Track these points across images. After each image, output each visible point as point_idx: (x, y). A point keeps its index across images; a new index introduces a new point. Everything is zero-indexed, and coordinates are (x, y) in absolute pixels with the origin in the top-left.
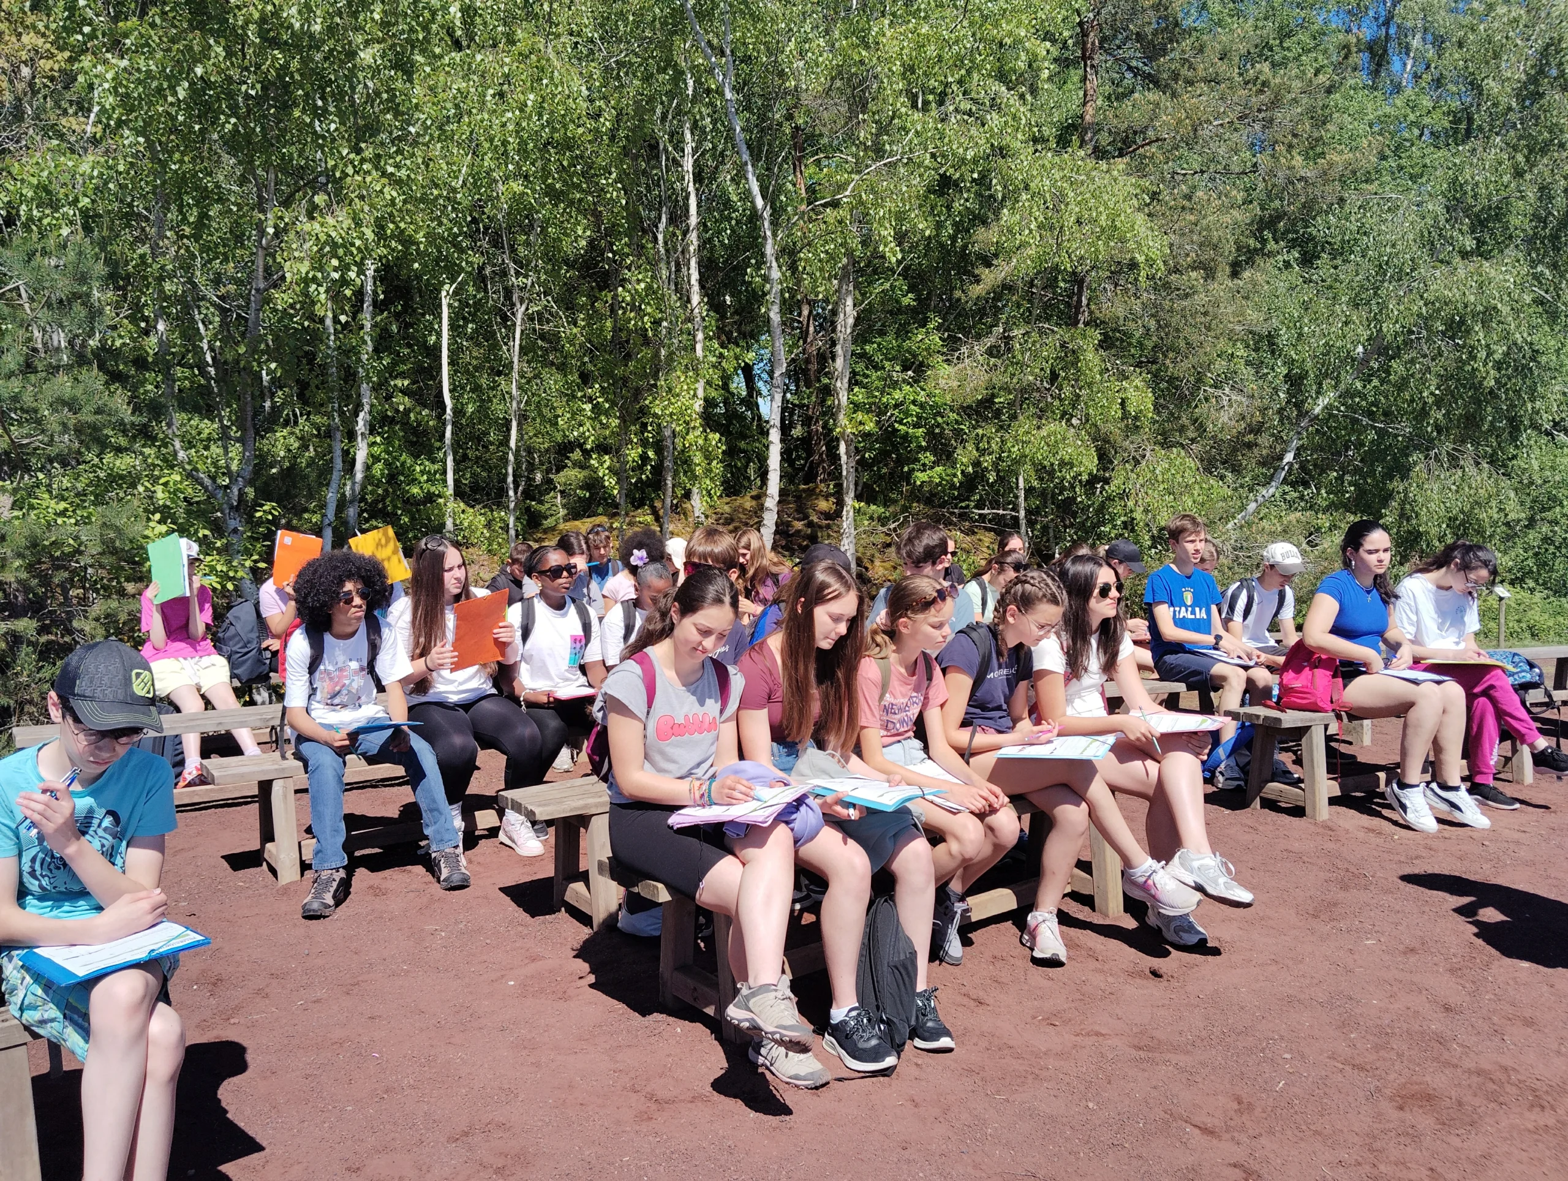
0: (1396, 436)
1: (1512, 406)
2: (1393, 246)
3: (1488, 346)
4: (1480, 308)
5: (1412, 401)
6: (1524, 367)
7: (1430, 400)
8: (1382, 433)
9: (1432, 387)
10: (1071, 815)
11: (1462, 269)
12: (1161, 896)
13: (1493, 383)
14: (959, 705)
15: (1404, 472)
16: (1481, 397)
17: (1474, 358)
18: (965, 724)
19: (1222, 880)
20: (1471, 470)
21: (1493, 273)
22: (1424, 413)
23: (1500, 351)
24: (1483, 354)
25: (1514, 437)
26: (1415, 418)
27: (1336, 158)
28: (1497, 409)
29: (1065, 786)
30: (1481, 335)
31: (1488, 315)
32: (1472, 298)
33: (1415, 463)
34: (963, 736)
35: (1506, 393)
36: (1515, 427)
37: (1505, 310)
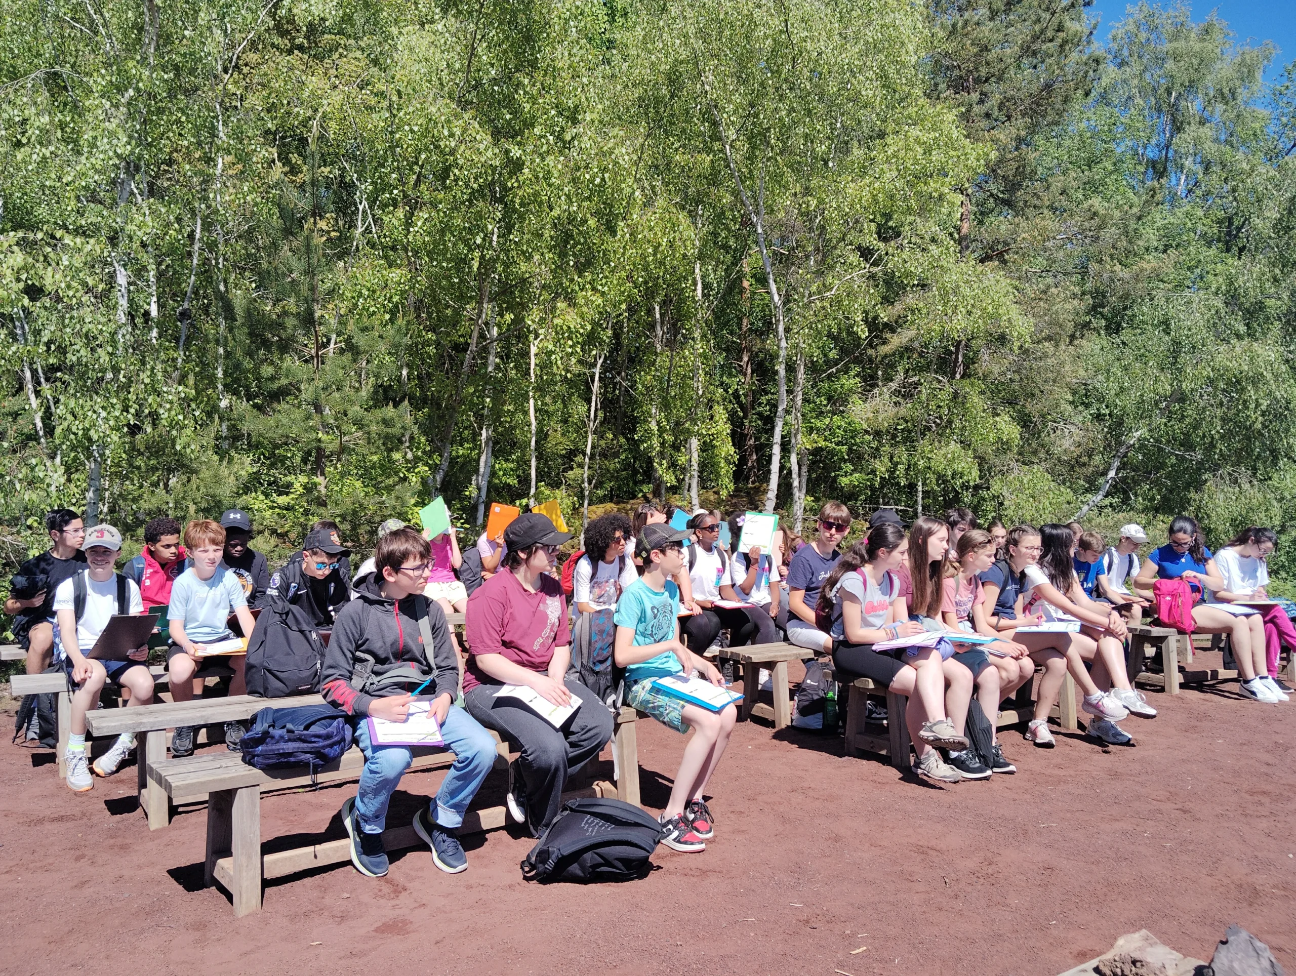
0: (1191, 461)
1: (1273, 441)
2: (1190, 330)
3: (1257, 400)
4: (1251, 374)
5: (1204, 436)
6: (1281, 414)
7: (1217, 437)
8: (1181, 459)
9: (1218, 429)
10: (1058, 663)
11: (1239, 347)
12: (1106, 711)
13: (1260, 426)
14: (992, 604)
15: (1199, 485)
16: (1250, 435)
17: (1247, 408)
18: (994, 614)
19: (1139, 703)
20: (1246, 486)
21: (1260, 351)
22: (1212, 445)
23: (1265, 404)
24: (1253, 406)
25: (1275, 462)
26: (1206, 449)
27: (1145, 265)
28: (1264, 444)
29: (1053, 648)
30: (1252, 392)
31: (1257, 380)
32: (1246, 368)
33: (1206, 481)
34: (994, 620)
35: (1269, 432)
36: (1275, 455)
37: (1269, 376)
